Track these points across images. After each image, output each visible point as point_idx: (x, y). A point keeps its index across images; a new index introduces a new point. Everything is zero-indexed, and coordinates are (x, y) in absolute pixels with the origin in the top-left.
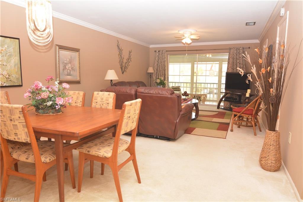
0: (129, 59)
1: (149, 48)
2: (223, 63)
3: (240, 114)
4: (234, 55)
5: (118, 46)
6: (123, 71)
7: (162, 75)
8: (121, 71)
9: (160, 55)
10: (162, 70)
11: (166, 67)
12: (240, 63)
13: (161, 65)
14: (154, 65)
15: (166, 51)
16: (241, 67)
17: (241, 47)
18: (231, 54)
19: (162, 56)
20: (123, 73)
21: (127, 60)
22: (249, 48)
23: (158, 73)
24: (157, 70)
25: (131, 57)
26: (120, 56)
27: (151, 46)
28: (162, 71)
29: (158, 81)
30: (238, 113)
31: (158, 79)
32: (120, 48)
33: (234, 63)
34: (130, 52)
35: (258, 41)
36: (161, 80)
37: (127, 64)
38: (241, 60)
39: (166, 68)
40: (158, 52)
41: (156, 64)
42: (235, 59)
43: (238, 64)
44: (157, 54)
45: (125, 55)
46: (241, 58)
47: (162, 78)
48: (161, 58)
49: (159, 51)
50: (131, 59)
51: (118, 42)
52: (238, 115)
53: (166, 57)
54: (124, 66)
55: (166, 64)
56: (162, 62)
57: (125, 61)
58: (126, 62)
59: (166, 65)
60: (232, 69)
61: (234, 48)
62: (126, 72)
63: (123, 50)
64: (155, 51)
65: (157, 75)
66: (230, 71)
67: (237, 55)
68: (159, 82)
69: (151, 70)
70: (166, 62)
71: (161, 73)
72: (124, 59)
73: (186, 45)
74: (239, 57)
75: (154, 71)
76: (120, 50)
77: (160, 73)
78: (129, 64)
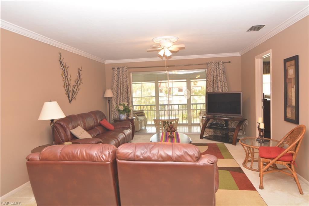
0: (79, 80)
1: (104, 64)
2: (191, 80)
3: (274, 160)
4: (213, 71)
5: (61, 62)
6: (70, 99)
7: (124, 99)
8: (68, 99)
9: (120, 74)
10: (124, 93)
11: (129, 88)
12: (221, 80)
13: (122, 86)
14: (112, 86)
15: (128, 68)
16: (222, 85)
17: (220, 62)
18: (209, 70)
19: (123, 74)
20: (70, 102)
21: (75, 82)
22: (230, 62)
23: (119, 96)
24: (117, 93)
25: (81, 77)
26: (64, 76)
27: (107, 62)
28: (124, 95)
29: (121, 108)
30: (269, 160)
31: (120, 105)
32: (64, 65)
33: (215, 81)
34: (79, 71)
35: (239, 54)
36: (124, 106)
37: (76, 87)
38: (222, 76)
39: (129, 90)
40: (116, 69)
41: (115, 86)
42: (214, 76)
43: (219, 82)
44: (116, 72)
45: (73, 75)
46: (221, 74)
47: (126, 104)
48: (122, 76)
49: (118, 69)
50: (81, 80)
51: (61, 56)
52: (271, 162)
53: (128, 76)
54: (72, 92)
55: (129, 84)
56: (123, 82)
57: (72, 83)
58: (74, 84)
59: (129, 87)
60: (212, 87)
61: (212, 63)
62: (75, 99)
63: (68, 67)
64: (113, 69)
65: (117, 99)
66: (211, 91)
67: (217, 71)
68: (122, 110)
69: (109, 93)
70: (129, 82)
71: (123, 97)
72: (70, 80)
73: (164, 59)
74: (220, 74)
75: (114, 95)
76: (64, 68)
77: (121, 97)
78: (79, 87)
